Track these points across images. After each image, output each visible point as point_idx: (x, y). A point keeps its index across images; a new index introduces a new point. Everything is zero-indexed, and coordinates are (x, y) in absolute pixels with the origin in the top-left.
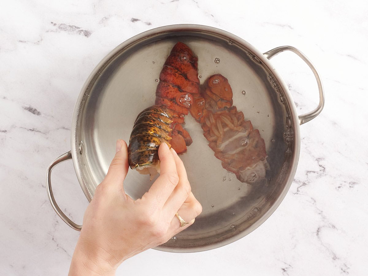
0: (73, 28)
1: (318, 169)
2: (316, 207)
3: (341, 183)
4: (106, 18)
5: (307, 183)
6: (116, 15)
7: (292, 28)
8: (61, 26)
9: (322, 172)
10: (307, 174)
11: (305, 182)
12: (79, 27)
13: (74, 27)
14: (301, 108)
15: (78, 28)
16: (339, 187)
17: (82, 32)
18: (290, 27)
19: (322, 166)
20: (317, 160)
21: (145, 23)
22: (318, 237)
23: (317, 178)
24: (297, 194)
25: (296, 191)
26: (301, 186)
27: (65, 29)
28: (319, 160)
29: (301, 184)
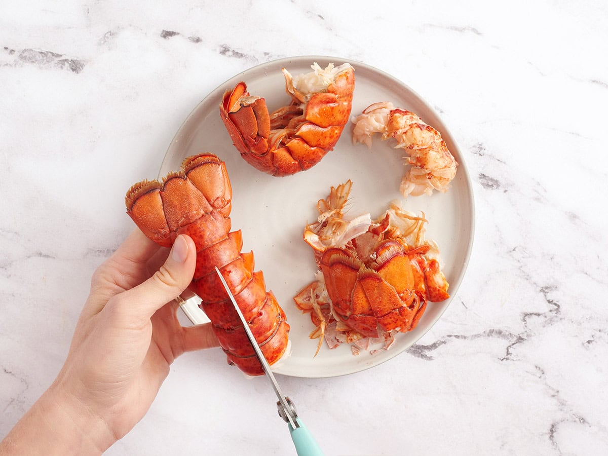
0: (48, 57)
1: (545, 308)
2: (546, 384)
3: (593, 334)
4: (112, 34)
5: (525, 337)
6: (130, 25)
7: (479, 34)
8: (25, 54)
9: (554, 313)
10: (524, 320)
11: (521, 335)
12: (60, 54)
13: (50, 54)
14: (507, 189)
15: (58, 56)
16: (589, 342)
17: (66, 63)
18: (474, 30)
19: (554, 302)
20: (542, 290)
21: (189, 38)
22: (553, 443)
23: (544, 326)
24: (507, 359)
25: (504, 355)
26: (513, 344)
27: (32, 60)
28: (546, 291)
29: (514, 340)
